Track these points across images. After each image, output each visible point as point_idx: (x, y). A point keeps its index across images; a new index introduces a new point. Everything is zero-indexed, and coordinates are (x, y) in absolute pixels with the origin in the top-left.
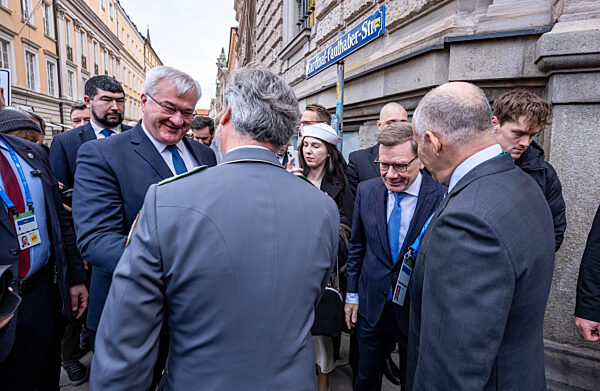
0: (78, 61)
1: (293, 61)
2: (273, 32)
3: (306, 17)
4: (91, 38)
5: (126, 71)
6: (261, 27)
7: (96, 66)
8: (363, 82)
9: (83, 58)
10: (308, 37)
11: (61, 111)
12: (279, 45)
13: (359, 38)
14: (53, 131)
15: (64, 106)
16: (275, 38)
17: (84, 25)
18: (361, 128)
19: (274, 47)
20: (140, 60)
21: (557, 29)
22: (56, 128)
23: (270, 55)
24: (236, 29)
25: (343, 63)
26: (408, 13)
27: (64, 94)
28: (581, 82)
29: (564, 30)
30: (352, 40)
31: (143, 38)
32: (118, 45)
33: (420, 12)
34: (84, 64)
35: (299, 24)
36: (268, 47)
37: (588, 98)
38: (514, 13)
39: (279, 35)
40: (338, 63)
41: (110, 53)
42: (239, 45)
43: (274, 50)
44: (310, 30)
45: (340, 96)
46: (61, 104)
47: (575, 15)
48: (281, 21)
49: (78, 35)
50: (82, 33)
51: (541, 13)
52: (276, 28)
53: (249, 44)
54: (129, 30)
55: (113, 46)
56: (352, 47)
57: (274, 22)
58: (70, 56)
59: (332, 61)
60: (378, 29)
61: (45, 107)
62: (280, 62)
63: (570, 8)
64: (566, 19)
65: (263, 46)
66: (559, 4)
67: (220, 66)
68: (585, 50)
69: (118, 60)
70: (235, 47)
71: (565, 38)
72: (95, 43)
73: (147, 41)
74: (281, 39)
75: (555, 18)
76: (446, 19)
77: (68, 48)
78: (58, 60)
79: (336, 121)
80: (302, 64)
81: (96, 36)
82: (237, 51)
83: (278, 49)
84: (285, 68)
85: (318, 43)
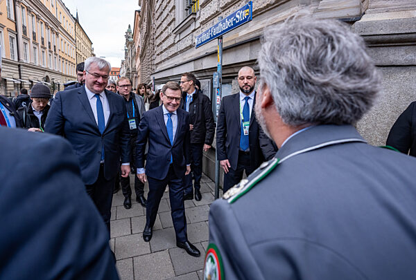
0: (30, 36)
1: (183, 35)
2: (168, 14)
3: (192, 5)
4: (39, 19)
5: (63, 42)
6: (160, 11)
7: (42, 39)
8: (235, 50)
9: (34, 33)
10: (195, 18)
11: (19, 70)
12: (173, 24)
13: (234, 22)
14: (14, 84)
15: (21, 67)
16: (169, 19)
17: (34, 10)
18: (233, 81)
19: (169, 25)
20: (73, 34)
21: (364, 19)
22: (16, 82)
23: (167, 30)
24: (139, 12)
25: (222, 38)
26: (265, 5)
27: (21, 58)
28: (380, 53)
29: (369, 20)
30: (229, 23)
31: (74, 18)
32: (57, 24)
33: (274, 4)
34: (34, 38)
35: (187, 10)
36: (164, 25)
37: (384, 63)
38: (336, 7)
39: (173, 17)
40: (218, 38)
41: (52, 29)
42: (141, 23)
43: (169, 27)
44: (196, 14)
45: (220, 60)
46: (19, 66)
47: (376, 9)
48: (174, 7)
49: (30, 17)
50: (33, 16)
51: (354, 7)
52: (170, 12)
53: (149, 22)
54: (64, 13)
55: (54, 25)
56: (229, 28)
57: (169, 8)
58: (25, 32)
59: (214, 36)
60: (247, 16)
61: (9, 67)
62: (173, 35)
63: (372, 5)
64: (370, 13)
65: (161, 24)
66: (365, 2)
67: (127, 37)
68: (382, 32)
69: (57, 34)
70: (139, 24)
71: (370, 24)
72: (42, 23)
73: (76, 20)
74: (174, 20)
75: (363, 11)
76: (292, 9)
77: (24, 27)
78: (17, 35)
79: (217, 76)
80: (190, 37)
81: (42, 18)
82: (140, 27)
83: (172, 26)
84: (177, 39)
85: (201, 23)
